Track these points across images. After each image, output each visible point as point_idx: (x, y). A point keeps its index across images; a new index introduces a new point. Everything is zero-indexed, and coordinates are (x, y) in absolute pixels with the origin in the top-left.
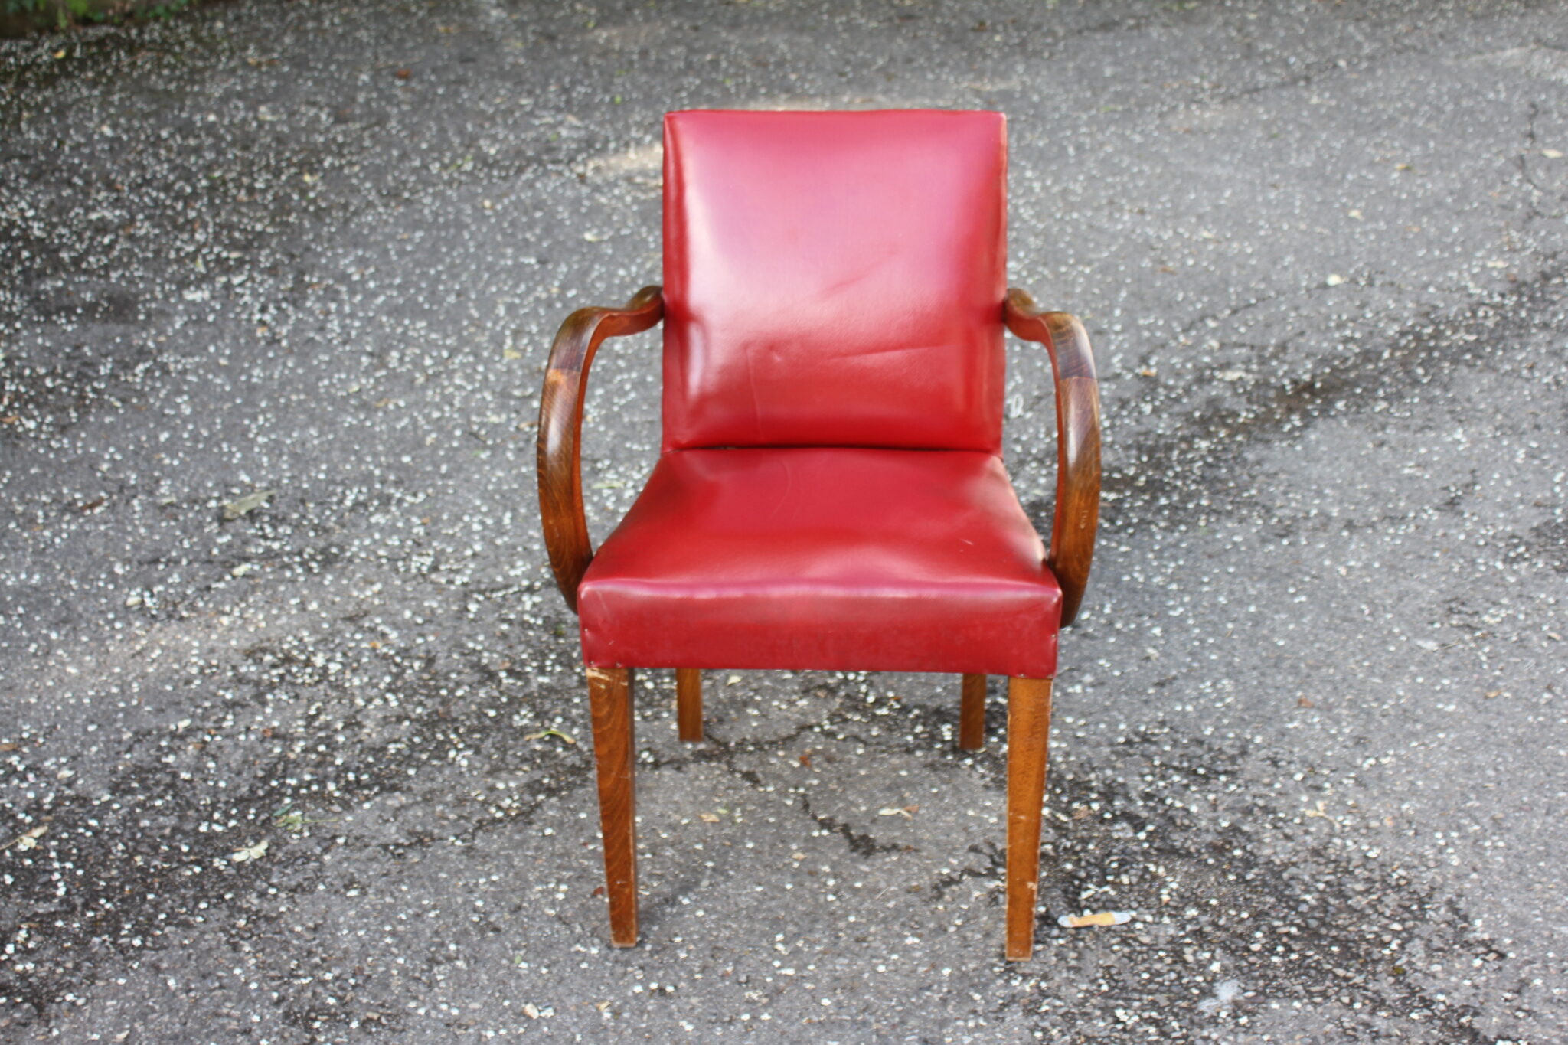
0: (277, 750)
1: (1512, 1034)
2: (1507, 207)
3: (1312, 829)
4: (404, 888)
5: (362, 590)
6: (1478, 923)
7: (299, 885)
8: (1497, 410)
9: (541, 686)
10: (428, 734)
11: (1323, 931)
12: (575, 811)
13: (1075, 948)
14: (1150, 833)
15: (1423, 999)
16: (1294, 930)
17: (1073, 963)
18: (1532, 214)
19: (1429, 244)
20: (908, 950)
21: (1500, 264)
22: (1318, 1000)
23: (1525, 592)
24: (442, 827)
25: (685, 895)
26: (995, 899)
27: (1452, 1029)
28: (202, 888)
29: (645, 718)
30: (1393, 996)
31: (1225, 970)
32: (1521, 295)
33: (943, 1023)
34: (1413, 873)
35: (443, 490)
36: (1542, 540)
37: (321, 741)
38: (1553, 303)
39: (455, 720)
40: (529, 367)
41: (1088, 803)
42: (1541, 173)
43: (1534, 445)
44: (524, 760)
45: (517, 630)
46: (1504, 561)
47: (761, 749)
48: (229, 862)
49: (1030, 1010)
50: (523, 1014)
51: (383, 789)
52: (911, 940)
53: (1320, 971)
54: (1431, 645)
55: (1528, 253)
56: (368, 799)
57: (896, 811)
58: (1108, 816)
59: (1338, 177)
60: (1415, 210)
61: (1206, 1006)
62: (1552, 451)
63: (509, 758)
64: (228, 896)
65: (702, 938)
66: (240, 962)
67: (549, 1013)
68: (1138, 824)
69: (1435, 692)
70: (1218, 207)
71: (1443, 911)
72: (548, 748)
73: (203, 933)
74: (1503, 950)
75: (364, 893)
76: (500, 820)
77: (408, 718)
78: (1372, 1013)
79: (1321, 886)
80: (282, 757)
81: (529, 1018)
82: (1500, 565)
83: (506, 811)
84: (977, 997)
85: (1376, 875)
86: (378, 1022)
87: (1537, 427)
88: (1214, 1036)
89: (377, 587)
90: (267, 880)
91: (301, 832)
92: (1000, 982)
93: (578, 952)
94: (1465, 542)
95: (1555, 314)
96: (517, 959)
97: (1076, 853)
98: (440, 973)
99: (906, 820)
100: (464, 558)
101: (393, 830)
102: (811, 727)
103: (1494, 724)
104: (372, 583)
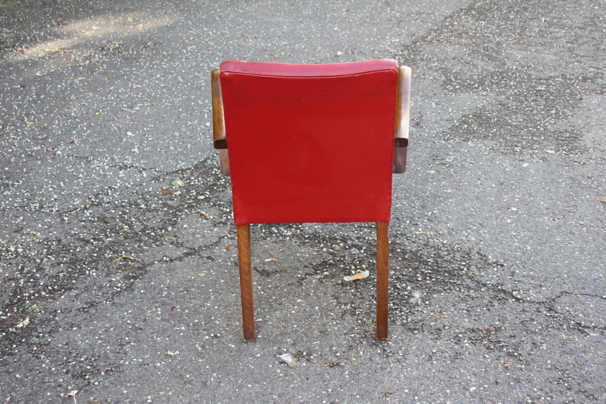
0: (14, 284)
1: (516, 289)
2: (390, 20)
3: (421, 238)
4: (95, 322)
5: (16, 220)
6: (490, 257)
7: (51, 330)
8: (419, 91)
9: (109, 242)
10: (73, 267)
11: (440, 269)
12: (149, 282)
13: (358, 292)
14: (365, 250)
15: (483, 284)
16: (429, 271)
17: (360, 296)
18: (400, 22)
19: (368, 36)
20: (299, 304)
21: (397, 40)
22: (449, 291)
23: (456, 150)
24: (98, 298)
25: (207, 302)
26: (322, 281)
27: (496, 291)
28: (10, 340)
29: (157, 246)
30: (472, 285)
31: (413, 288)
32: (409, 50)
33: (324, 325)
34: (461, 246)
35: (29, 178)
36: (454, 132)
37: (30, 278)
38: (421, 51)
39: (81, 260)
40: (39, 127)
41: (338, 244)
42: (396, 6)
43: (437, 100)
44: (118, 269)
45: (89, 224)
46: (444, 140)
47: (209, 248)
48: (16, 329)
49: (353, 314)
50: (167, 355)
51: (66, 290)
52: (299, 301)
53: (445, 282)
54: (433, 172)
55: (404, 35)
56: (62, 295)
57: (270, 259)
58: (347, 247)
59: (323, 16)
60: (357, 25)
61: (412, 300)
62: (444, 102)
63: (111, 270)
64: (23, 340)
65: (221, 315)
66: (43, 362)
67: (177, 352)
68: (360, 248)
69: (441, 187)
70: (284, 32)
71: (476, 255)
72: (125, 263)
73: (21, 355)
74: (502, 264)
75: (79, 328)
76: (120, 292)
77: (62, 263)
78: (468, 292)
79: (432, 255)
80: (17, 287)
81: (171, 356)
82: (443, 142)
83: (121, 288)
84: (332, 314)
85: (449, 248)
86: (112, 370)
87: (435, 94)
88: (420, 309)
89: (21, 218)
90: (36, 331)
91: (40, 312)
92: (338, 307)
93: (177, 330)
94: (428, 136)
95: (424, 55)
96: (155, 337)
97: (342, 261)
98: (127, 348)
99: (275, 262)
100: (52, 202)
101: (79, 303)
102: (223, 237)
103: (466, 193)
104: (19, 217)
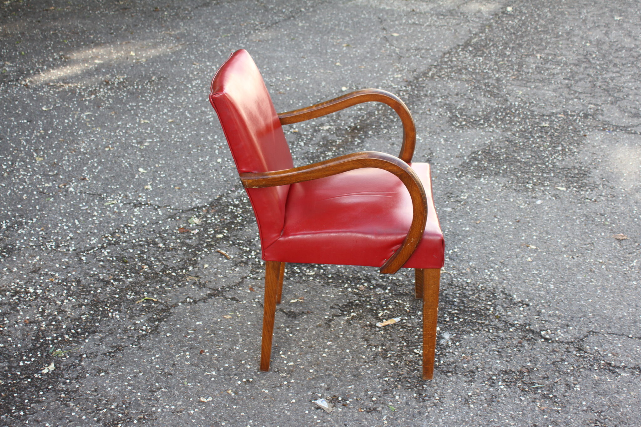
0: (35, 328)
1: (544, 329)
2: (390, 56)
3: (444, 277)
4: (123, 368)
5: (32, 260)
6: (515, 296)
7: (78, 376)
8: (426, 127)
9: (130, 282)
10: (95, 309)
11: (467, 309)
12: (175, 325)
13: (387, 333)
14: (389, 290)
15: (510, 324)
16: (456, 311)
17: (390, 338)
18: (400, 58)
19: (370, 72)
20: (329, 347)
21: (400, 76)
22: (478, 332)
23: (470, 187)
24: (124, 342)
25: (236, 346)
26: (350, 323)
27: (525, 331)
28: (36, 387)
29: (180, 286)
30: (501, 325)
31: (442, 329)
32: (412, 86)
33: (357, 368)
34: (485, 285)
35: (42, 216)
36: (465, 168)
37: (52, 320)
38: (424, 87)
39: (103, 302)
40: (49, 163)
41: (362, 284)
42: (395, 42)
43: (445, 137)
44: (141, 311)
45: (108, 264)
46: (457, 177)
47: (232, 288)
48: (42, 374)
49: (385, 357)
50: (200, 401)
51: (89, 333)
52: (329, 343)
53: (473, 323)
54: (449, 209)
55: (406, 70)
56: (86, 339)
57: (296, 300)
58: (371, 287)
59: (324, 51)
60: (359, 60)
61: (442, 342)
62: (452, 138)
63: (134, 312)
64: (50, 387)
65: (252, 360)
66: (72, 410)
67: (210, 399)
68: (385, 288)
69: (459, 225)
70: (286, 67)
71: (501, 295)
72: (148, 304)
73: (49, 403)
74: (527, 303)
75: (107, 373)
76: (146, 335)
77: (83, 305)
78: (497, 332)
79: (458, 295)
80: (39, 330)
81: (204, 402)
82: (456, 179)
83: (146, 330)
84: (364, 357)
85: (473, 288)
86: (144, 418)
87: (443, 131)
88: (451, 351)
89: (38, 258)
90: (63, 377)
91: (65, 356)
92: (369, 350)
93: (207, 375)
94: (440, 173)
95: (427, 91)
96: (186, 383)
97: (368, 302)
98: (158, 394)
99: (301, 303)
100: (68, 240)
101: (104, 347)
102: (246, 277)
103: (484, 231)
104: (35, 257)
